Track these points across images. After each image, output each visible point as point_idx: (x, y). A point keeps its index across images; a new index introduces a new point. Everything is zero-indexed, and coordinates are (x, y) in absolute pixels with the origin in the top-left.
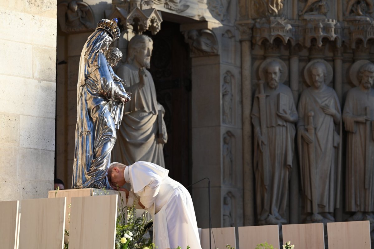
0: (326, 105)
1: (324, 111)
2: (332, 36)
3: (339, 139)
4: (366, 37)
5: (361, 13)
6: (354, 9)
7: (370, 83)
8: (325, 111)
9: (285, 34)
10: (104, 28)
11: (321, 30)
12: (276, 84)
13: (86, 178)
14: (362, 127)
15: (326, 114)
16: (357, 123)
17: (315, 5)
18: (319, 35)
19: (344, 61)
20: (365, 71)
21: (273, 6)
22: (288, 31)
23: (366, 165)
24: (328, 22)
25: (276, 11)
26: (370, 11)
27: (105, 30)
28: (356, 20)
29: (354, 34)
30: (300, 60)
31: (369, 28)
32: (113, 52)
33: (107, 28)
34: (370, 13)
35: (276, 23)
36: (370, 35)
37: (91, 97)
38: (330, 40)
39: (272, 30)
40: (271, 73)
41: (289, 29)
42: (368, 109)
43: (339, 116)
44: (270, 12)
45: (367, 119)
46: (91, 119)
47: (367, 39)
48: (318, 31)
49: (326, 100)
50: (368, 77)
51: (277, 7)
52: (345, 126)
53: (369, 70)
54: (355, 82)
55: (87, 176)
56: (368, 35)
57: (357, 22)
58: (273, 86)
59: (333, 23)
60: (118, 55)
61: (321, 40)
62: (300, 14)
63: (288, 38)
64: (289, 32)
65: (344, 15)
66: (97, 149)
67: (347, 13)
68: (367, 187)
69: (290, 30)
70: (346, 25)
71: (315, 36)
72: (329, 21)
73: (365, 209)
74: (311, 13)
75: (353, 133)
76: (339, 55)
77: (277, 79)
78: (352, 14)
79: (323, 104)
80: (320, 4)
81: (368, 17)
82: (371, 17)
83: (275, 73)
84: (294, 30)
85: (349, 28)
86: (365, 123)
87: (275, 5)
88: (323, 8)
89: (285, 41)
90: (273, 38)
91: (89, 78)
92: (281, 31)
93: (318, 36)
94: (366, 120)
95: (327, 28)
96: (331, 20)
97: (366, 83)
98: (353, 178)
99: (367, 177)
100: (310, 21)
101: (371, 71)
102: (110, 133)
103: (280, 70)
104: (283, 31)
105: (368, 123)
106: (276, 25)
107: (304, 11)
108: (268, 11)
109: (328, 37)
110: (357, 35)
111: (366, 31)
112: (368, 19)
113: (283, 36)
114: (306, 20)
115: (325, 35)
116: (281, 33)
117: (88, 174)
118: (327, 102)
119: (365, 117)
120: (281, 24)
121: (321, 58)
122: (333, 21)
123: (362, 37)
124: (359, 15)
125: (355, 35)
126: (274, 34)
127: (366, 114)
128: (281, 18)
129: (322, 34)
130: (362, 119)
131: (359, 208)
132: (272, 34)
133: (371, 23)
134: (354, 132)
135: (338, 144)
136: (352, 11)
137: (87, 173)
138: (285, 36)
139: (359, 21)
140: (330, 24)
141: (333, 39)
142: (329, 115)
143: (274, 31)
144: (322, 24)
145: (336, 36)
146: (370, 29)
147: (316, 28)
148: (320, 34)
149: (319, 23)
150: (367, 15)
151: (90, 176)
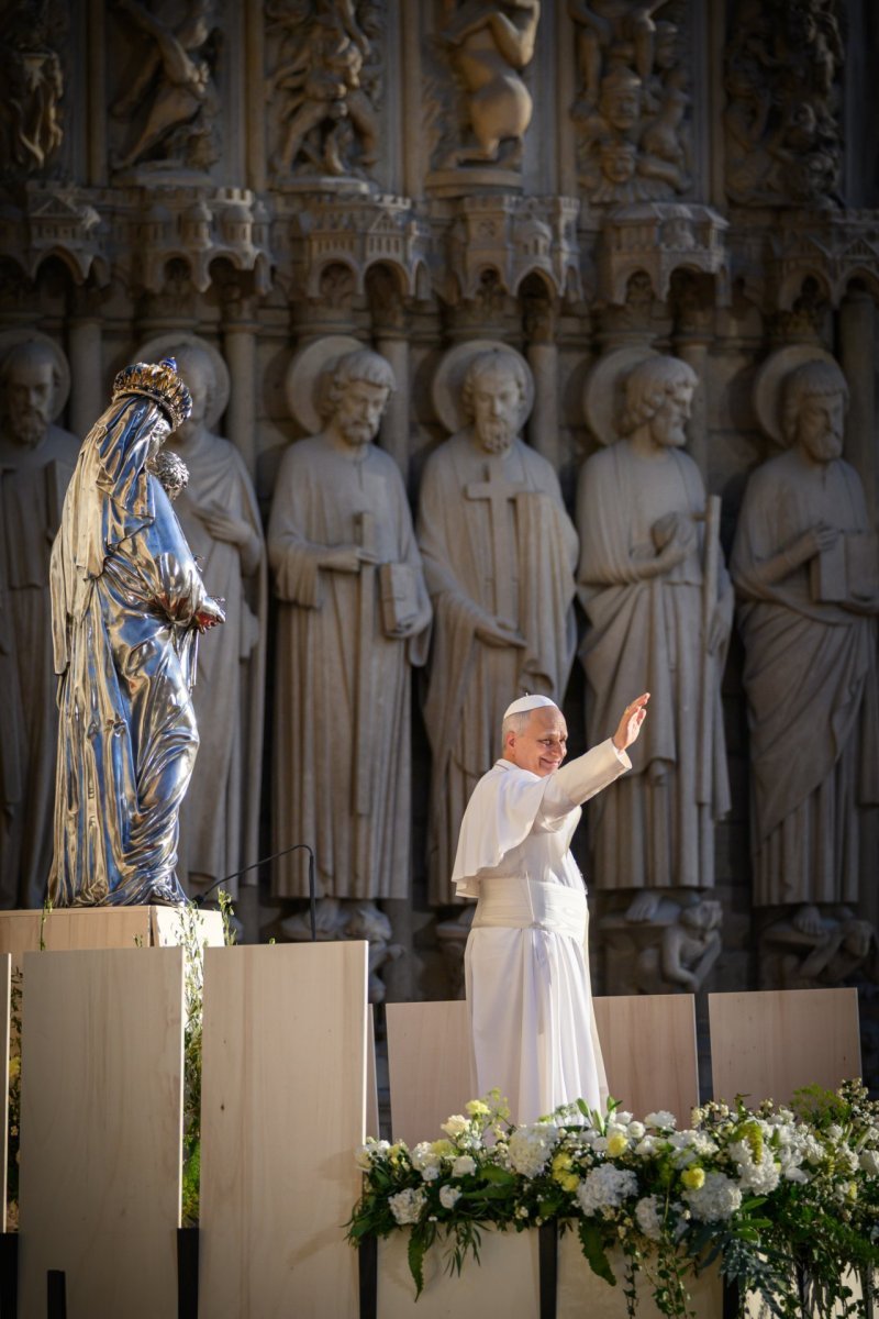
0: (213, 503)
1: (208, 530)
2: (246, 254)
3: (256, 631)
4: (363, 257)
5: (338, 165)
6: (310, 151)
7: (370, 426)
8: (212, 526)
9: (79, 244)
10: (149, 393)
11: (205, 231)
12: (40, 427)
13: (119, 873)
14: (343, 587)
15: (216, 539)
16: (328, 571)
17: (176, 134)
18: (201, 250)
19: (260, 339)
20: (354, 380)
21: (32, 140)
22: (87, 235)
23: (362, 728)
24: (228, 201)
25: (40, 155)
26: (367, 159)
27: (150, 398)
28: (319, 194)
29: (315, 245)
30: (107, 335)
31: (375, 225)
32: (165, 465)
33: (157, 393)
34: (366, 165)
35: (47, 205)
36: (375, 250)
37: (122, 615)
38: (237, 266)
39: (35, 231)
40: (26, 390)
41: (91, 226)
42: (367, 521)
43: (257, 544)
44: (21, 159)
45: (364, 558)
46: (123, 683)
47: (367, 264)
48: (197, 234)
49: (213, 487)
50: (365, 401)
51: (44, 143)
52: (280, 581)
53: (371, 378)
54: (308, 418)
55: (121, 866)
56: (372, 249)
57: (327, 197)
58: (30, 436)
59: (243, 201)
60: (179, 476)
61: (205, 266)
62: (118, 165)
63: (89, 259)
64: (92, 237)
65: (271, 169)
66: (147, 780)
67: (285, 164)
68: (362, 807)
69: (96, 229)
70: (281, 206)
71: (185, 251)
72: (229, 195)
73: (352, 888)
74: (160, 164)
75: (308, 608)
76: (246, 315)
77: (44, 409)
78: (304, 168)
79: (205, 503)
80: (195, 130)
81: (364, 180)
82: (370, 179)
83: (40, 388)
84: (106, 229)
85: (293, 221)
86: (358, 575)
87: (37, 137)
88: (202, 144)
89: (80, 273)
90: (38, 260)
91: (118, 554)
92: (66, 232)
93: (196, 253)
94: (362, 563)
95: (226, 224)
96: (236, 192)
97: (356, 423)
98: (309, 777)
99: (363, 771)
100: (161, 192)
101: (378, 381)
102: (184, 728)
103: (55, 376)
104: (74, 236)
105: (368, 574)
106: (49, 210)
107: (132, 157)
108: (14, 158)
109: (233, 258)
110: (328, 246)
111: (365, 234)
112: (364, 188)
113: (75, 254)
114: (142, 189)
115: (222, 248)
116: (66, 242)
117: (126, 859)
118: (216, 495)
119: (358, 553)
120: (66, 209)
121: (184, 329)
122: (243, 197)
123: (346, 255)
124: (331, 172)
125: (320, 245)
126: (43, 243)
127: (359, 542)
128: (64, 186)
129: (209, 244)
130: (345, 558)
131: (330, 883)
132: (36, 243)
133: (381, 205)
134: (317, 604)
135: (253, 650)
136: (301, 158)
137: (123, 856)
138: (79, 251)
139: (333, 194)
140: (236, 209)
141: (247, 264)
142: (225, 541)
143: (40, 234)
144: (209, 207)
145: (258, 251)
146: (378, 227)
147: (186, 224)
148: (203, 244)
149: (197, 205)
150: (358, 171)
151: (134, 867)
